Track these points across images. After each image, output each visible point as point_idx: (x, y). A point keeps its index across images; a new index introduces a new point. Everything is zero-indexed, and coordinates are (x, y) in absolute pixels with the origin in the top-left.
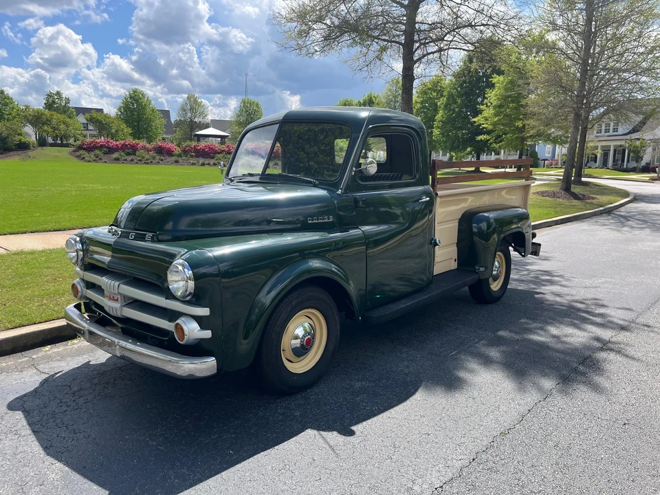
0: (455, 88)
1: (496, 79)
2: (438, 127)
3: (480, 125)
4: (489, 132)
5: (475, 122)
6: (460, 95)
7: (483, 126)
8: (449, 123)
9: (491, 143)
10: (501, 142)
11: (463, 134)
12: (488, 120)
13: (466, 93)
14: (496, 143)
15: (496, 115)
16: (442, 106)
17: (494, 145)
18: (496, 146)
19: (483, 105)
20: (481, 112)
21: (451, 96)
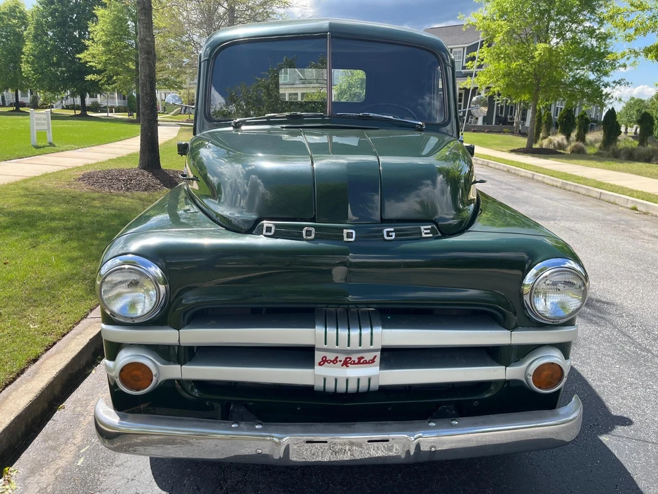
0: (44, 17)
1: (99, 11)
2: (28, 62)
3: (87, 62)
4: (99, 72)
5: (80, 59)
6: (51, 27)
7: (90, 64)
8: (41, 57)
9: (103, 85)
10: (114, 82)
11: (62, 72)
12: (94, 57)
13: (59, 24)
14: (109, 84)
15: (105, 52)
16: (31, 36)
17: (106, 86)
18: (109, 88)
19: (89, 39)
20: (85, 48)
21: (39, 26)
